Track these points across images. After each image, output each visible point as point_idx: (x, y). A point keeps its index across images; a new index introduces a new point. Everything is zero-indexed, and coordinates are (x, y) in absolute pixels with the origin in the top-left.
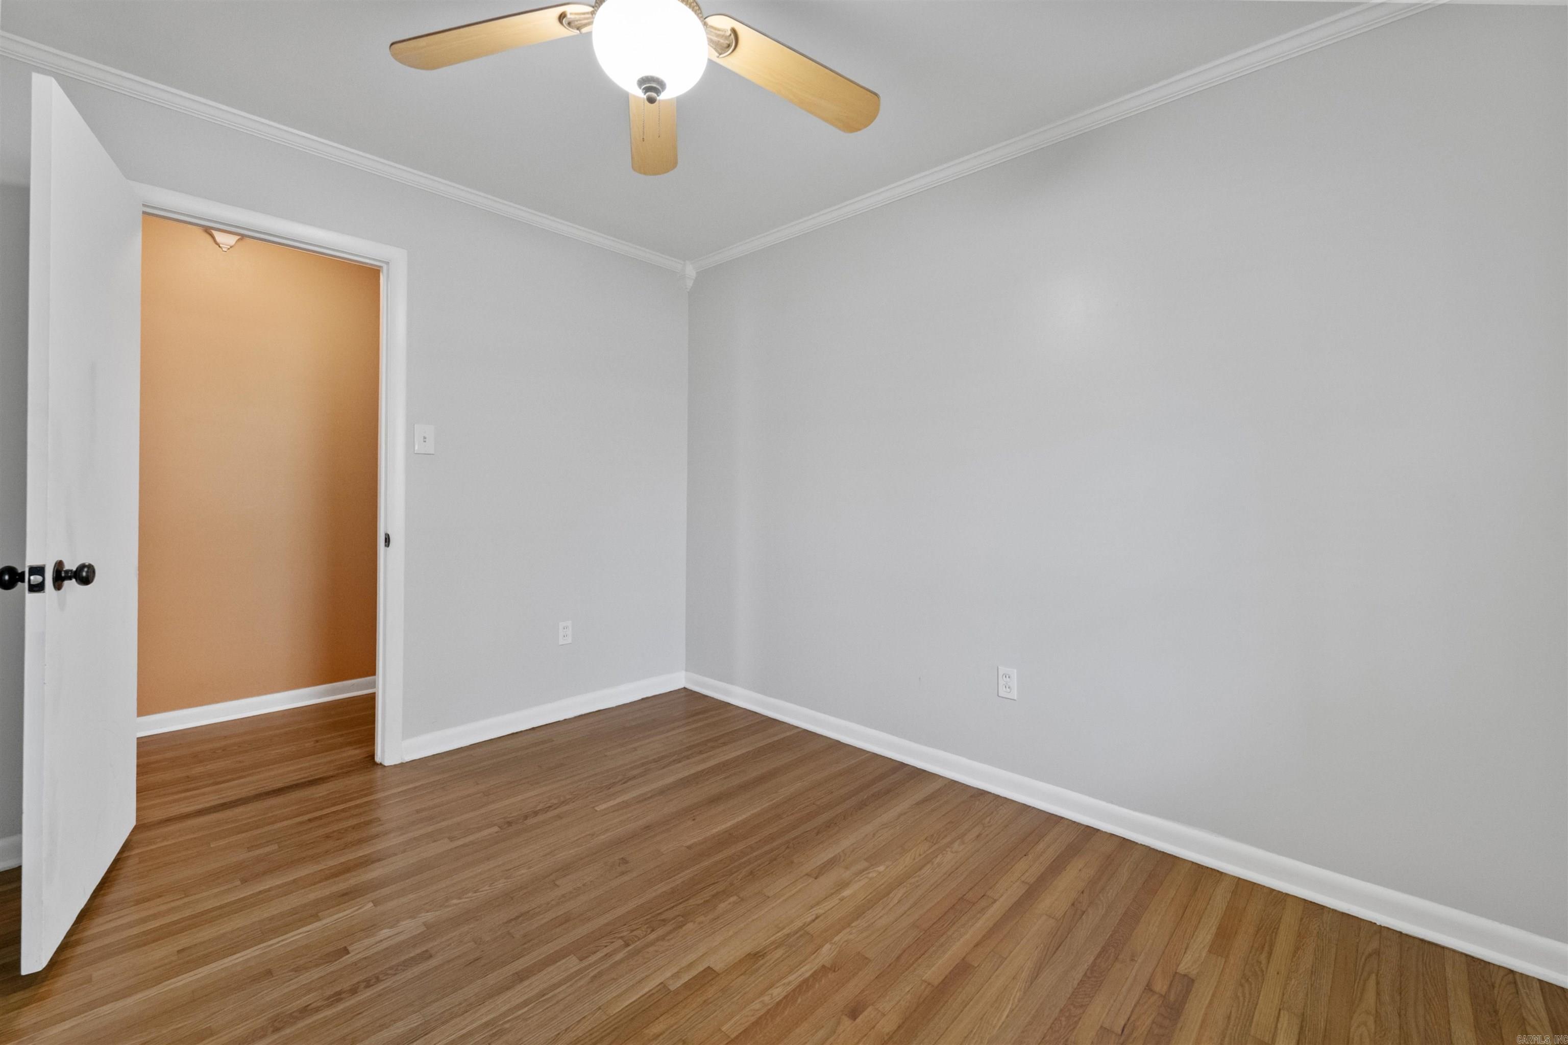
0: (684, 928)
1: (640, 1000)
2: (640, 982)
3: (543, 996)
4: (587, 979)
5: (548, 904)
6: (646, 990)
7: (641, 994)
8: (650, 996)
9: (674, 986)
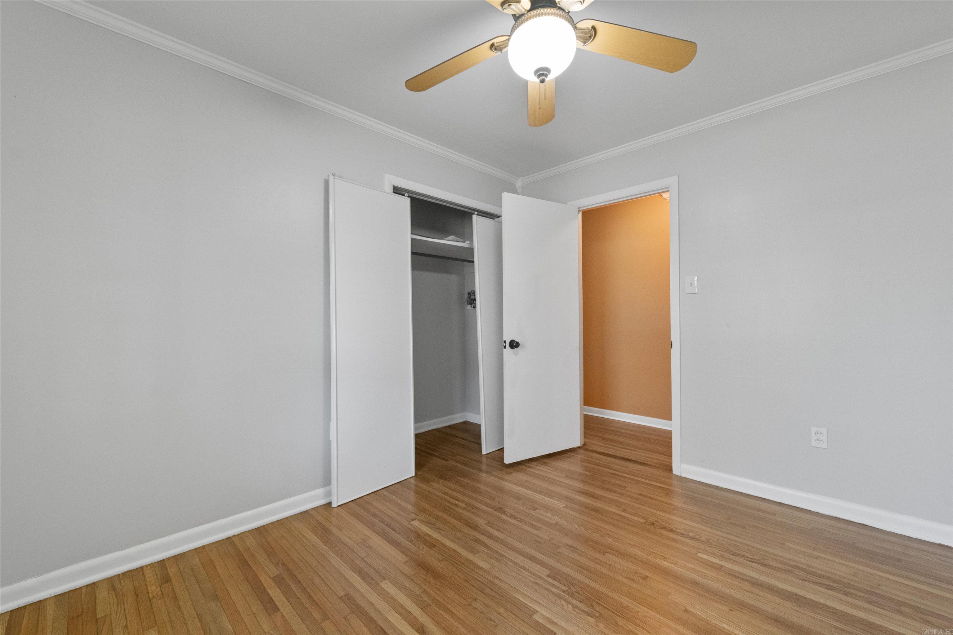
0: (589, 617)
1: (523, 603)
2: (536, 601)
3: (521, 568)
4: (533, 580)
5: (587, 555)
6: (530, 605)
7: (527, 603)
8: (526, 607)
9: (536, 617)
